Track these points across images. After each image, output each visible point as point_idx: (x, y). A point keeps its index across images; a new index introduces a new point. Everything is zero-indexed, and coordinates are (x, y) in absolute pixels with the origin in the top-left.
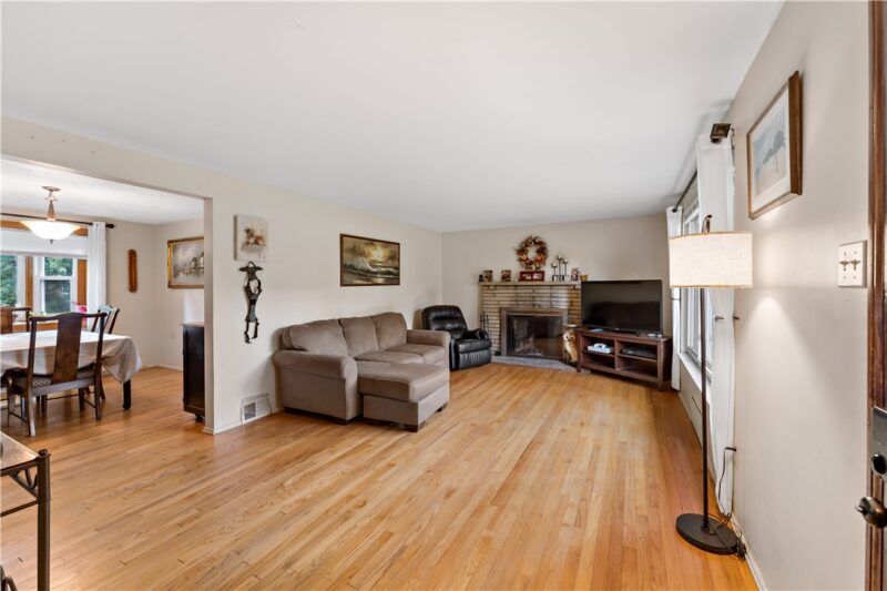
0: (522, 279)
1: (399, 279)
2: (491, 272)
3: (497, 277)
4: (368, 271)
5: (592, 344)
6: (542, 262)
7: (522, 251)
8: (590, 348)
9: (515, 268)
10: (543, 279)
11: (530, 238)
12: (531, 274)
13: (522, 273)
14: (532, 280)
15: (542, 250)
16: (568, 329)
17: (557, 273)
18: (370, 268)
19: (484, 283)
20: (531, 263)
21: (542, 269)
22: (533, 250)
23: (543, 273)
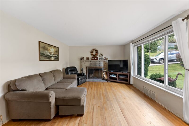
0: (92, 59)
1: (58, 59)
2: (84, 57)
3: (85, 59)
4: (49, 56)
5: (111, 75)
6: (97, 55)
7: (92, 52)
8: (111, 76)
9: (90, 57)
10: (97, 59)
11: (94, 49)
12: (95, 58)
13: (92, 58)
14: (95, 59)
15: (97, 52)
16: (104, 71)
17: (101, 58)
18: (50, 55)
19: (81, 60)
20: (94, 55)
21: (97, 57)
22: (95, 52)
23: (97, 58)
